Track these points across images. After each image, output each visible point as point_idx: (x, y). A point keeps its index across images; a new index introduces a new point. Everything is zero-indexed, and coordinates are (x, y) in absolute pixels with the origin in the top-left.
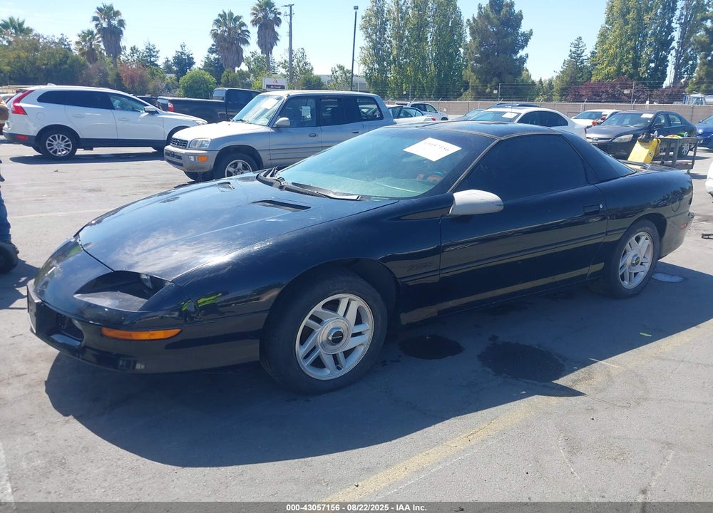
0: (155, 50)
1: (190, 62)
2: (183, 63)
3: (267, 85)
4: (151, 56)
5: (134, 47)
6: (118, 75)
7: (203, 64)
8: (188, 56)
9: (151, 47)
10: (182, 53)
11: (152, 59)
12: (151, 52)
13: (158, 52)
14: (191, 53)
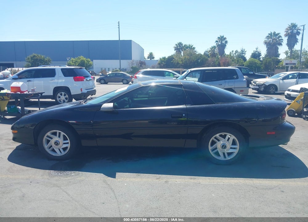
0: (245, 51)
1: (259, 54)
2: (256, 55)
3: (286, 64)
4: (243, 53)
5: (237, 51)
6: (219, 62)
7: (264, 55)
8: (259, 52)
9: (243, 50)
10: (256, 51)
11: (243, 55)
12: (243, 52)
13: (246, 52)
14: (260, 51)
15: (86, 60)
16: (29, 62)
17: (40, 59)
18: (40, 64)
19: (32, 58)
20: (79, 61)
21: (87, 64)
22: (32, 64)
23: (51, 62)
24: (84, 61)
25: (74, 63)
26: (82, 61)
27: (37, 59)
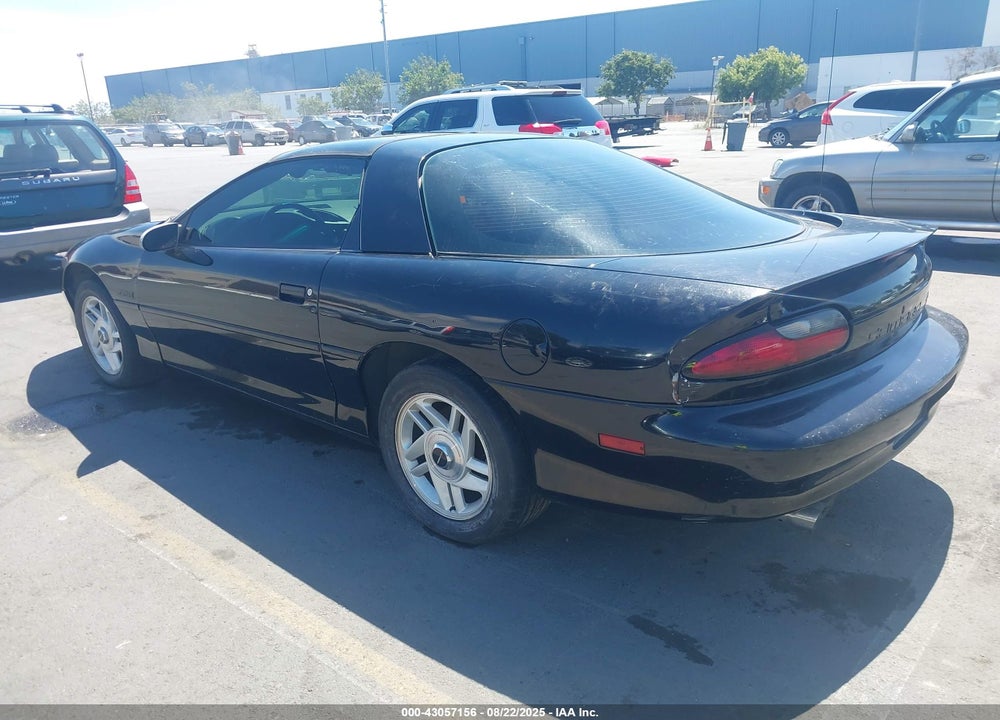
15: (786, 63)
16: (610, 77)
17: (640, 66)
18: (639, 82)
19: (618, 64)
20: (759, 65)
21: (784, 77)
22: (617, 84)
23: (673, 74)
24: (777, 65)
25: (743, 73)
26: (769, 64)
27: (631, 68)
